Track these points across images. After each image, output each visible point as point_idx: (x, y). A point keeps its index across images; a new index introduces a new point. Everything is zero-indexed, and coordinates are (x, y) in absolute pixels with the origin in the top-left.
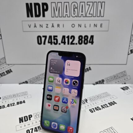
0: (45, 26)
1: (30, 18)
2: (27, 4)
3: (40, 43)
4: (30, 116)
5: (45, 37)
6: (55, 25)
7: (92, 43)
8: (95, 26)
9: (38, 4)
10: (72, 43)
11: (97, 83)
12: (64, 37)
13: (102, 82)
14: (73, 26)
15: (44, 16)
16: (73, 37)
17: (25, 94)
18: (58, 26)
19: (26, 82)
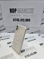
0: (15, 16)
1: (11, 13)
2: (10, 9)
3: (14, 21)
4: (11, 42)
5: (16, 19)
6: (19, 16)
7: (30, 21)
8: (31, 16)
9: (13, 9)
10: (24, 21)
11: (31, 33)
12: (21, 19)
13: (32, 33)
14: (24, 16)
15: (15, 12)
16: (24, 19)
17: (9, 36)
18: (20, 16)
19: (10, 32)
